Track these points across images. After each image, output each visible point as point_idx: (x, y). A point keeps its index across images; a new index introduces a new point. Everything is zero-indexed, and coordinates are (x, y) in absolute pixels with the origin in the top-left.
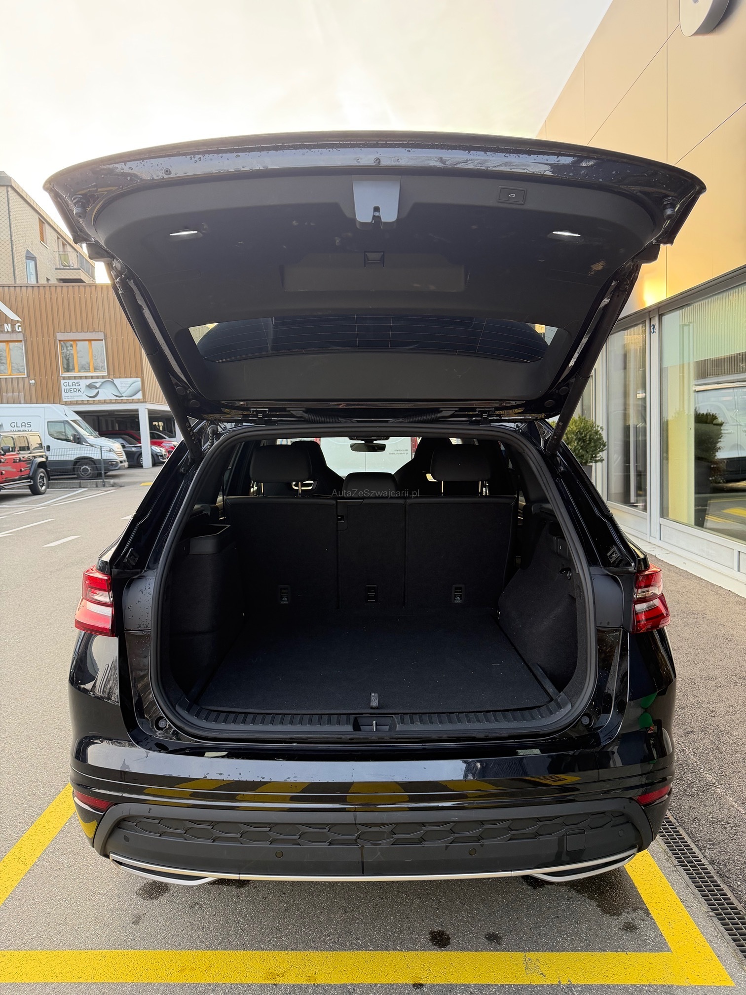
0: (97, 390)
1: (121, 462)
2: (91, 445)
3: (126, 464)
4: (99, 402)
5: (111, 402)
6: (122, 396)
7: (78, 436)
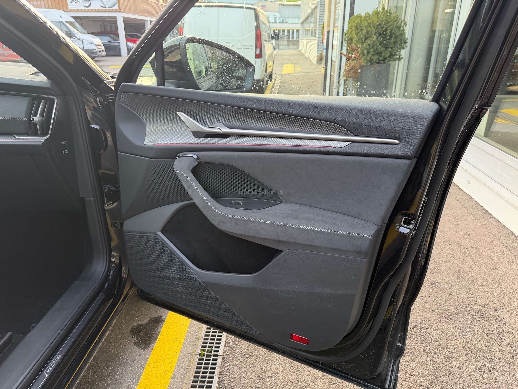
0: (90, 2)
1: (100, 51)
2: (78, 39)
3: (104, 53)
4: (92, 11)
5: (99, 11)
6: (106, 7)
7: (69, 32)
